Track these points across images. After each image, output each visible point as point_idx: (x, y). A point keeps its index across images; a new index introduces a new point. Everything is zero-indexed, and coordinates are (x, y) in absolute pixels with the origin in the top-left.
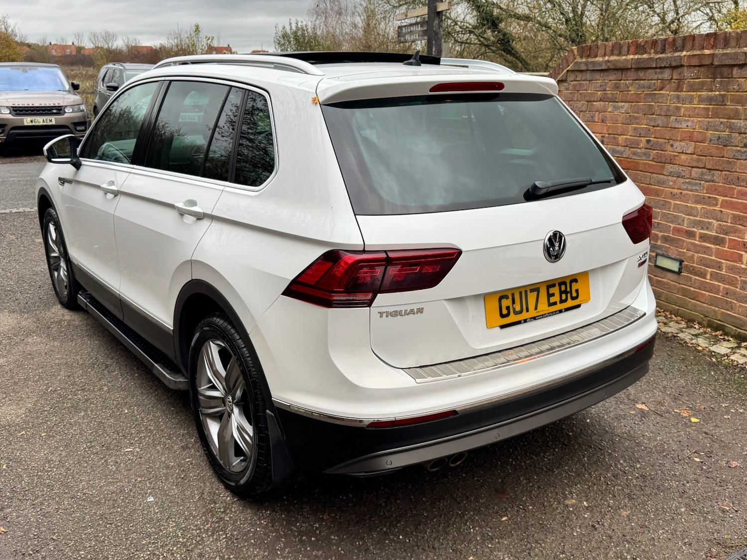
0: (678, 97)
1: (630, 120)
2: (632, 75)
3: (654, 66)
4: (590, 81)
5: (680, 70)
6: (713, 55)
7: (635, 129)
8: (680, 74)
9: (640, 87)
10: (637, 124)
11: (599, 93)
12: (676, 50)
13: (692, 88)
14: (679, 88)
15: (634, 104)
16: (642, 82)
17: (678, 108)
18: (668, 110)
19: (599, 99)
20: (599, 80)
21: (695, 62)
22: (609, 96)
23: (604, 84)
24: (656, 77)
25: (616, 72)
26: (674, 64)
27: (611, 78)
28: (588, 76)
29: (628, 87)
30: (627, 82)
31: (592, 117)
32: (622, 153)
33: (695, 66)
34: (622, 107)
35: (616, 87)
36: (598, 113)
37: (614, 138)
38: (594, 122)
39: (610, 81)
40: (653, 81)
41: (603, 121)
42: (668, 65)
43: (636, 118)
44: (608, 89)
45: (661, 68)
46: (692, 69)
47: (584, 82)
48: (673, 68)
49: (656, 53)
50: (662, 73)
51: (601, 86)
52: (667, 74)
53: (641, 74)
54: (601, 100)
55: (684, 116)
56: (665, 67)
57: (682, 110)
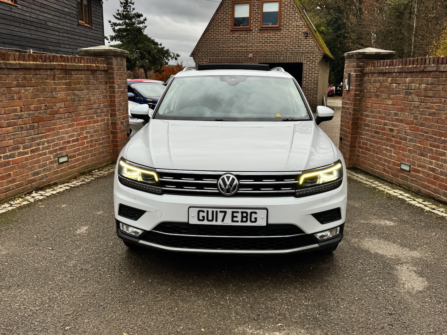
0: (55, 83)
1: (35, 96)
2: (33, 72)
3: (44, 68)
4: (6, 75)
5: (53, 71)
6: (66, 65)
7: (38, 100)
8: (54, 72)
9: (37, 78)
10: (39, 98)
11: (15, 82)
12: (50, 61)
13: (59, 79)
14: (54, 79)
15: (36, 87)
16: (38, 76)
17: (55, 88)
18: (51, 89)
19: (15, 86)
20: (14, 74)
21: (60, 68)
22: (21, 84)
23: (17, 77)
24: (44, 73)
25: (23, 70)
26: (52, 68)
27: (21, 73)
28: (6, 72)
29: (31, 79)
30: (31, 76)
31: (12, 97)
32: (33, 114)
33: (59, 69)
34: (29, 90)
35: (25, 78)
36: (15, 94)
37: (28, 107)
38: (14, 100)
39: (20, 75)
40: (43, 76)
41: (20, 99)
42: (50, 68)
43: (38, 95)
44: (20, 80)
45: (47, 69)
46: (58, 70)
47: (3, 76)
48: (51, 69)
49: (42, 61)
50: (47, 72)
51: (15, 78)
52: (49, 72)
53: (38, 72)
54: (17, 86)
55: (59, 91)
56: (49, 69)
57: (57, 89)
